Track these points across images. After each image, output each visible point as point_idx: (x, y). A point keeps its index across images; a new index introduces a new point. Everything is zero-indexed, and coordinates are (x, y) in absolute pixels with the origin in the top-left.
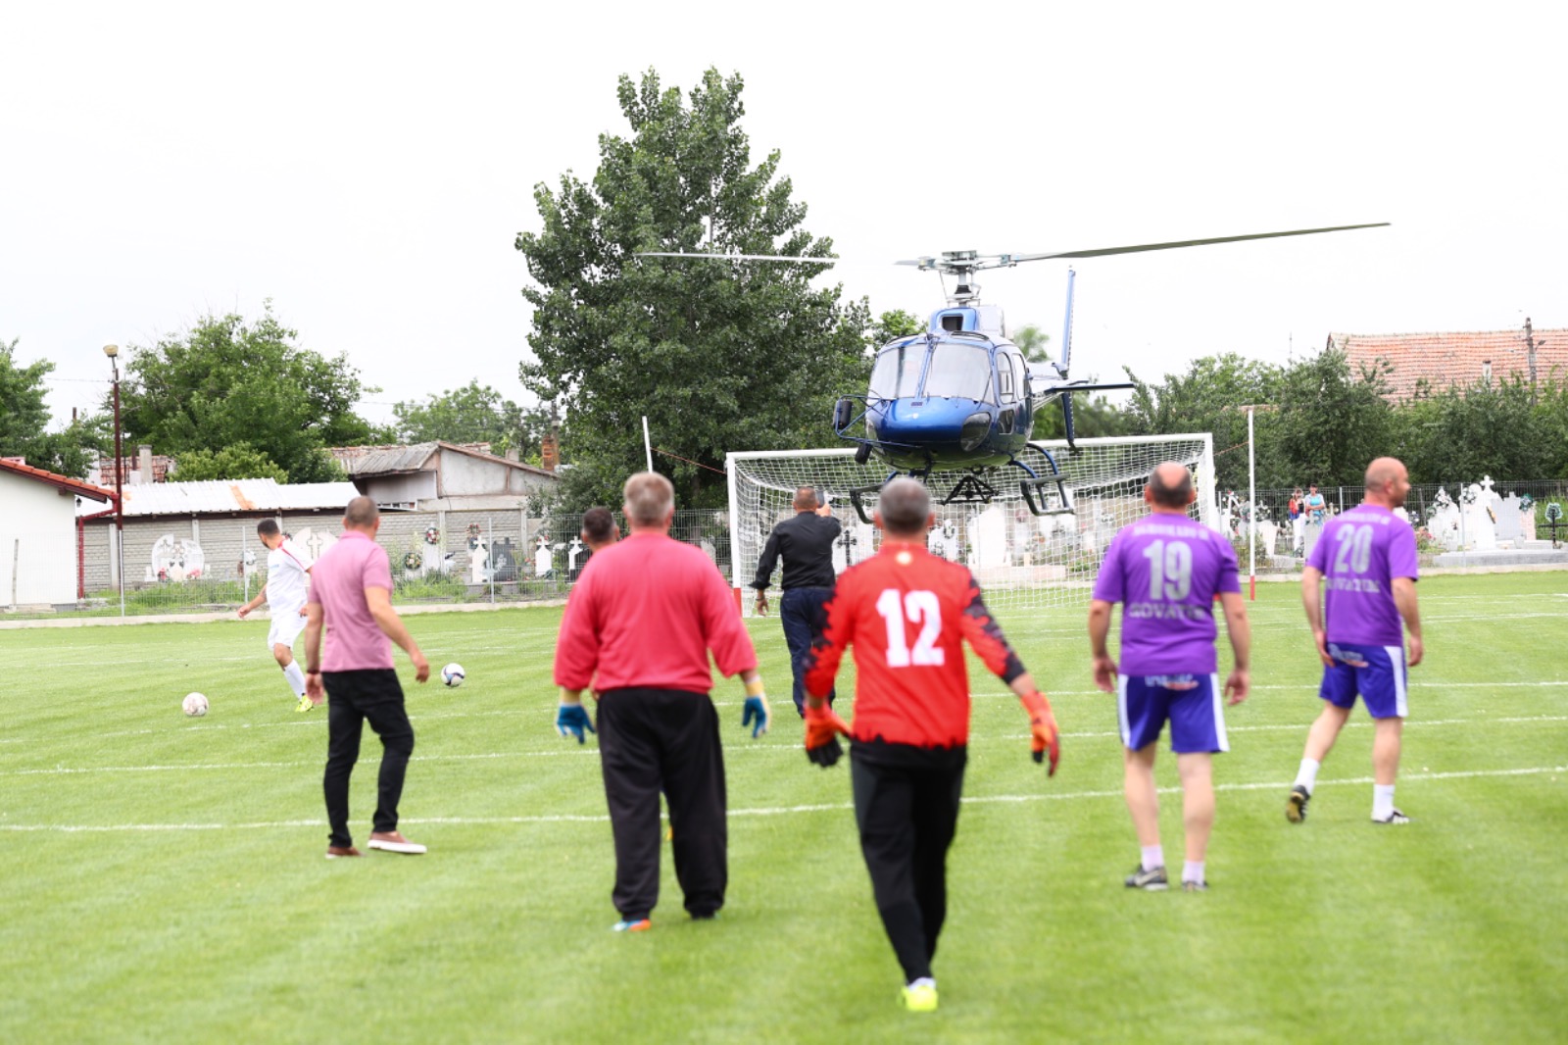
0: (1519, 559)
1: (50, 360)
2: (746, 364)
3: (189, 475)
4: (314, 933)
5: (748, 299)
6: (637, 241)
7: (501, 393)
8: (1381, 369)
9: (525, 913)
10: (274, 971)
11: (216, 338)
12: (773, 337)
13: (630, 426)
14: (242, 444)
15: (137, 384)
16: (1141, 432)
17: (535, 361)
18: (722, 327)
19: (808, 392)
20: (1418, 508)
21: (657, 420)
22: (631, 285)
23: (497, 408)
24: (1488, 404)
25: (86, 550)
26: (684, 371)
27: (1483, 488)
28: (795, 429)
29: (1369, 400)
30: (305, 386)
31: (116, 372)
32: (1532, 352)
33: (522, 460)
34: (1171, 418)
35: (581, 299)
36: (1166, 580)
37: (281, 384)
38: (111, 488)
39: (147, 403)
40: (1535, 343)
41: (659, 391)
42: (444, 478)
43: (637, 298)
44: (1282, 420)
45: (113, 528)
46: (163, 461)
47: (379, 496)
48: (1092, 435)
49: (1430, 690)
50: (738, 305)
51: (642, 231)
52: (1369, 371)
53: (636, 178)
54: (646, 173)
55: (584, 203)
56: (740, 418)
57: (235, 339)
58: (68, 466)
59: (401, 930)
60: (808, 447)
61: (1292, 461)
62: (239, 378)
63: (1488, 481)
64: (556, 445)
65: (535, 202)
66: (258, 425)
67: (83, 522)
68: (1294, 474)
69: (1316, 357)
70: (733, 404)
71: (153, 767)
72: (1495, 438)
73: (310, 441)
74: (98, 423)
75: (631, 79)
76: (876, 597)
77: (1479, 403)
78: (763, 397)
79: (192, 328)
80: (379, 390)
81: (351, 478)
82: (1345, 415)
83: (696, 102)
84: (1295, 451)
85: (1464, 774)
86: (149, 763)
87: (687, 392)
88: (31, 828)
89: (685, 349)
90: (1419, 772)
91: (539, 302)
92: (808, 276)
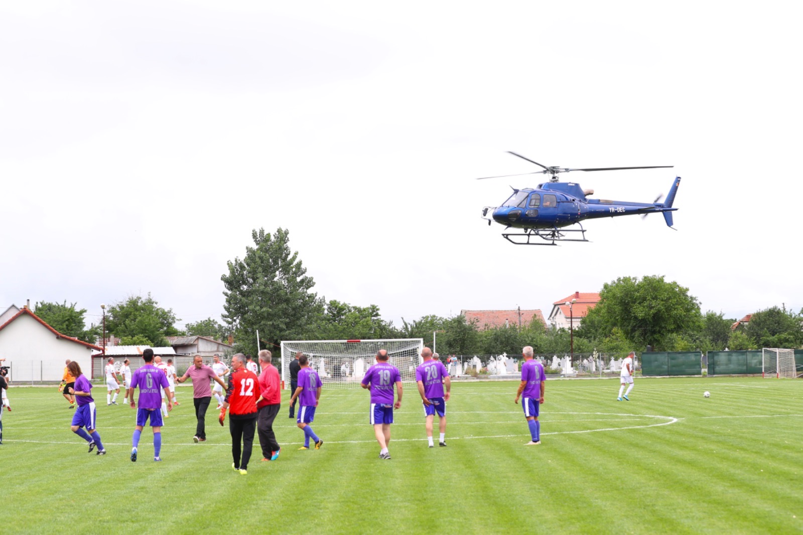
0: (513, 377)
1: (86, 309)
2: (288, 315)
3: (125, 344)
4: (152, 474)
5: (289, 296)
6: (257, 278)
7: (218, 321)
8: (476, 321)
9: (212, 470)
10: (140, 483)
11: (133, 303)
12: (296, 307)
13: (254, 333)
14: (141, 335)
15: (110, 316)
16: (405, 337)
17: (226, 313)
18: (281, 304)
19: (307, 324)
20: (485, 362)
21: (262, 331)
22: (255, 291)
23: (216, 326)
24: (506, 332)
25: (94, 365)
26: (270, 317)
27: (504, 356)
28: (302, 334)
29: (472, 330)
30: (160, 318)
31: (104, 313)
32: (520, 317)
33: (222, 342)
34: (414, 334)
35: (240, 295)
36: (384, 380)
37: (152, 317)
38: (102, 347)
39: (113, 322)
40: (521, 314)
41: (262, 322)
42: (199, 346)
43: (257, 295)
44: (446, 335)
45: (102, 359)
46: (117, 339)
47: (180, 352)
48: (390, 338)
49: (478, 414)
50: (286, 298)
51: (259, 275)
52: (472, 321)
53: (257, 259)
54: (261, 258)
55: (242, 267)
56: (286, 331)
57: (139, 304)
58: (90, 340)
59: (176, 473)
60: (306, 340)
61: (449, 347)
62: (140, 316)
63: (505, 354)
64: (233, 337)
65: (227, 266)
66: (145, 330)
67: (94, 357)
68: (449, 351)
69: (456, 317)
70: (284, 327)
71: (111, 428)
72: (508, 341)
73: (160, 335)
74: (99, 327)
75: (256, 231)
76: (241, 380)
77: (503, 331)
78: (293, 325)
79: (127, 300)
80: (181, 320)
81: (172, 346)
82: (464, 334)
83: (275, 238)
84: (450, 345)
85: (482, 437)
86: (109, 426)
87: (271, 323)
88: (75, 443)
89: (270, 310)
90: (470, 436)
91: (228, 296)
92: (307, 289)
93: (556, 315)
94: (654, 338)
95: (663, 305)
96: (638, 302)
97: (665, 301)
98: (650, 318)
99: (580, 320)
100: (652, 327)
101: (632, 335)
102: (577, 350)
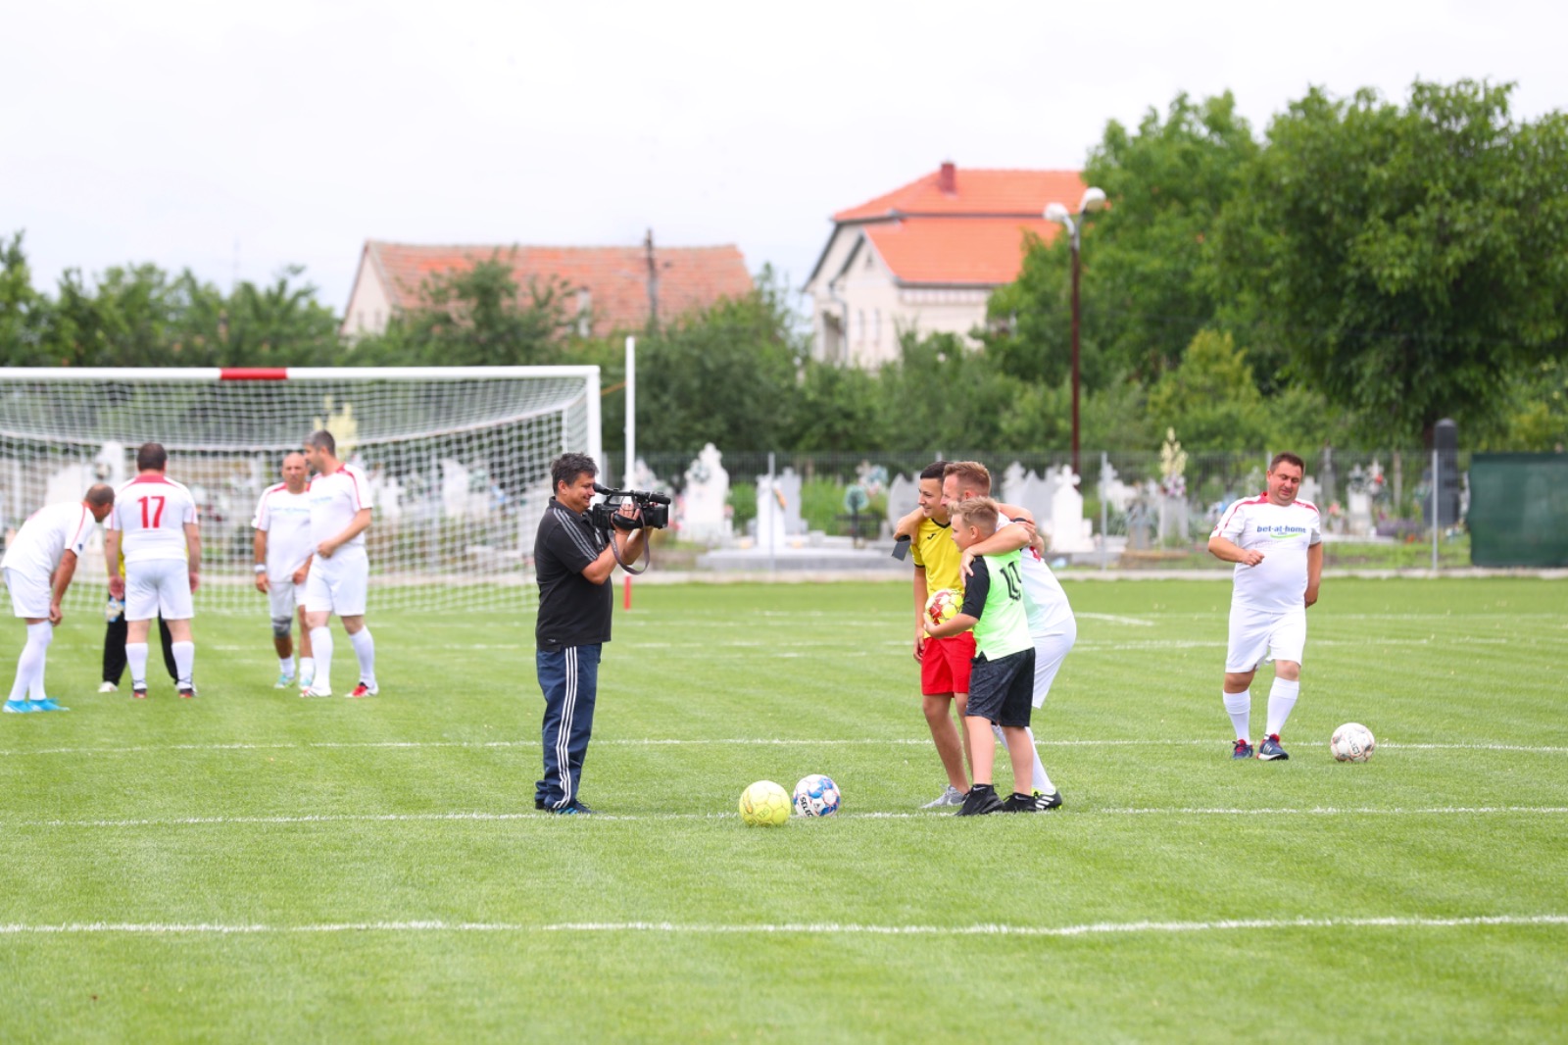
8: (558, 292)
32: (653, 276)
40: (659, 265)
93: (846, 268)
94: (1454, 384)
95: (1508, 223)
96: (1382, 209)
97: (1517, 204)
98: (1440, 286)
99: (981, 297)
100: (1446, 332)
101: (1345, 369)
102: (1039, 437)
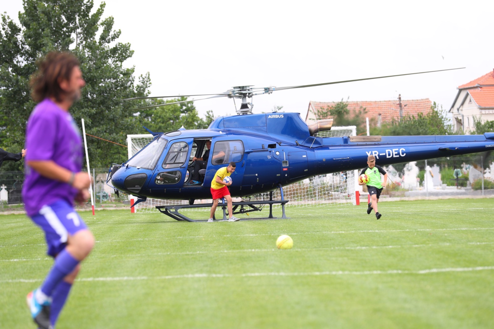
32: (401, 109)
35: (14, 73)
40: (403, 105)
50: (90, 76)
52: (357, 112)
78: (101, 118)
92: (121, 61)
